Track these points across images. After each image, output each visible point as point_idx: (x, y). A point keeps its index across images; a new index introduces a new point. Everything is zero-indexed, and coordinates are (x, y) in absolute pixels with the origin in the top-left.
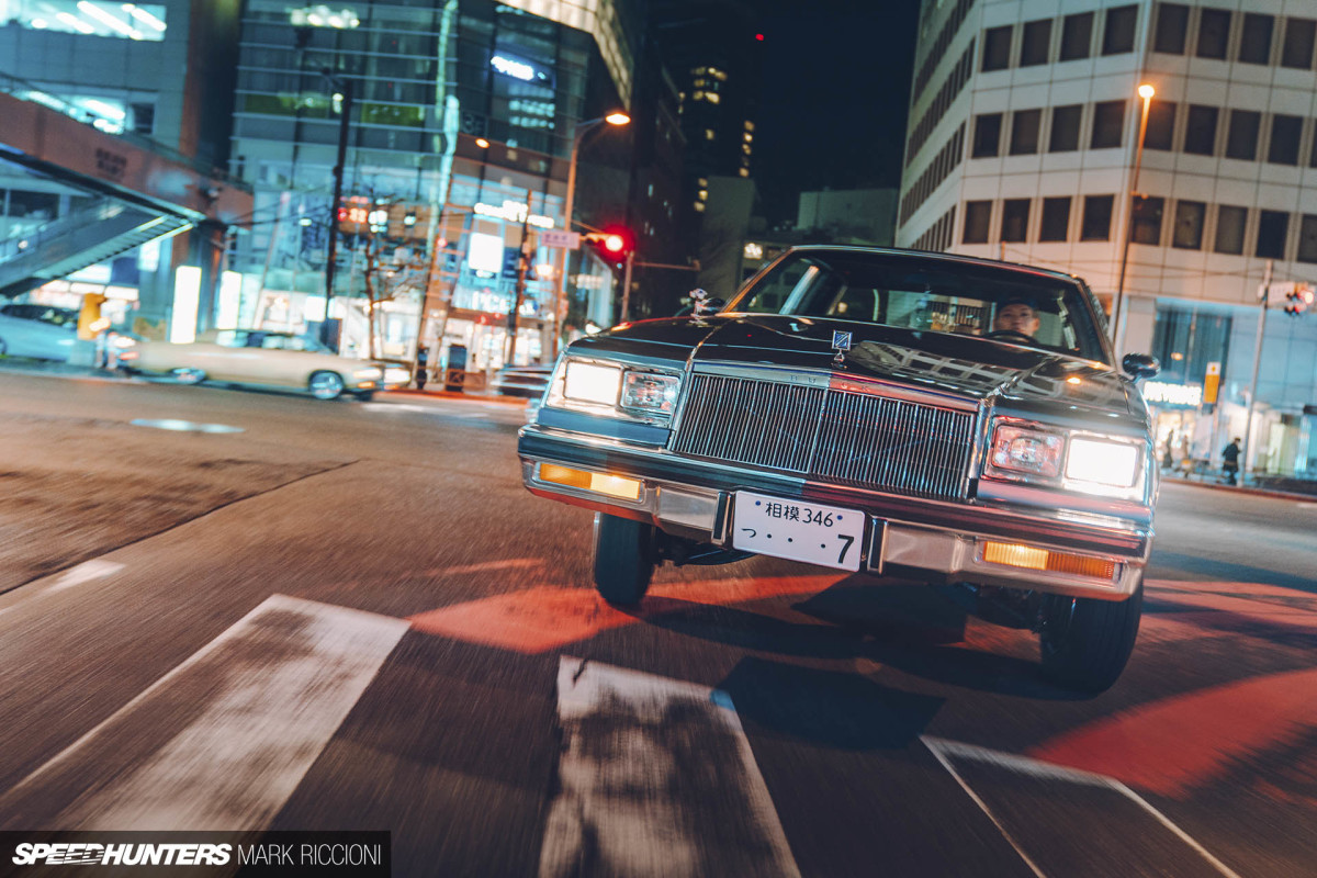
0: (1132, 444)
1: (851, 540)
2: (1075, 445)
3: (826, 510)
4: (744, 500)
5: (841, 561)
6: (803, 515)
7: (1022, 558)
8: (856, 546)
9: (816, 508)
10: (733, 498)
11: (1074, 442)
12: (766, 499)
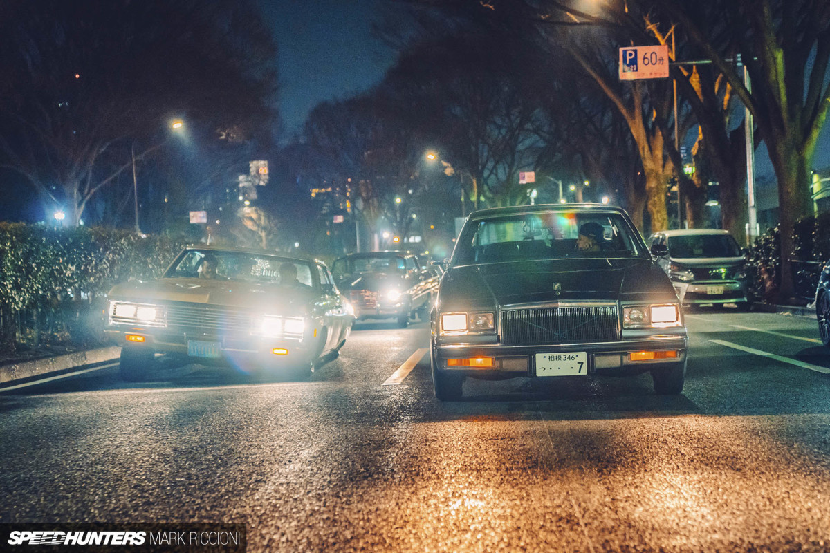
0: (673, 305)
1: (582, 363)
2: (653, 310)
3: (571, 354)
4: (539, 357)
5: (580, 372)
6: (563, 358)
7: (644, 356)
8: (585, 366)
9: (567, 354)
10: (534, 357)
11: (653, 308)
12: (548, 355)
